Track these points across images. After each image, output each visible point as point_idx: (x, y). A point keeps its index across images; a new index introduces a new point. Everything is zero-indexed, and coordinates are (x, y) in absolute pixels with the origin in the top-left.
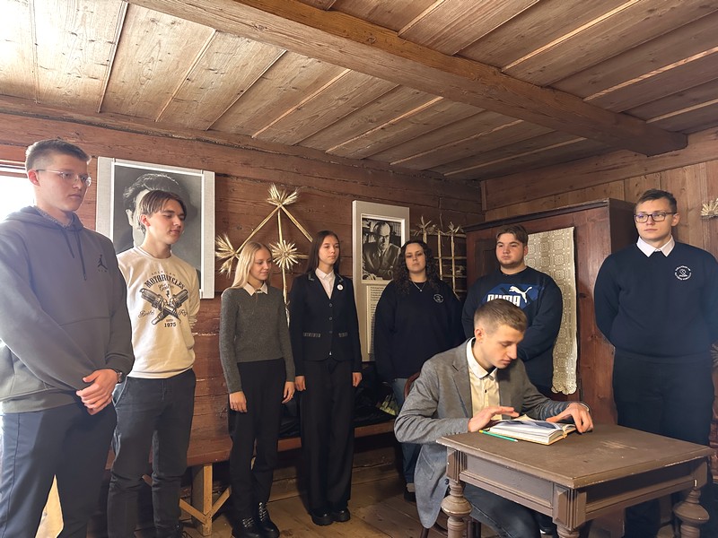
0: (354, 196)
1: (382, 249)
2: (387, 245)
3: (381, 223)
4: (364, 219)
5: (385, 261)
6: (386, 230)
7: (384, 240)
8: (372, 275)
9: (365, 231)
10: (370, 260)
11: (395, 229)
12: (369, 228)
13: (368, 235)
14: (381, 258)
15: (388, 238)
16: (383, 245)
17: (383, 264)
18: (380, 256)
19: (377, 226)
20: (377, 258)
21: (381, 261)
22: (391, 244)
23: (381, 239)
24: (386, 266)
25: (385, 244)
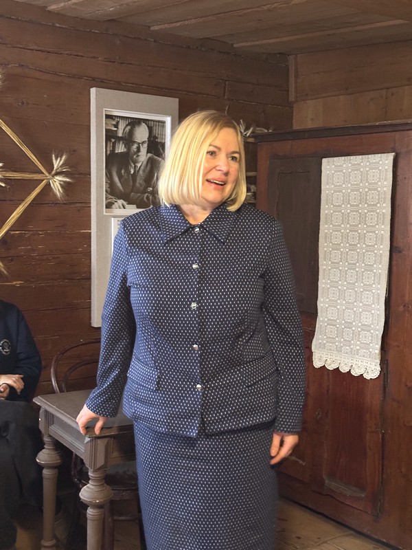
0: (94, 79)
1: (135, 162)
2: (143, 156)
3: (134, 123)
4: (108, 117)
5: (140, 181)
6: (142, 134)
7: (139, 149)
8: (121, 202)
9: (110, 136)
10: (116, 179)
11: (156, 131)
12: (116, 131)
13: (115, 141)
14: (134, 176)
15: (146, 145)
16: (138, 156)
17: (138, 185)
18: (132, 172)
19: (129, 127)
20: (128, 176)
21: (134, 181)
22: (149, 155)
23: (135, 146)
24: (142, 188)
25: (140, 154)
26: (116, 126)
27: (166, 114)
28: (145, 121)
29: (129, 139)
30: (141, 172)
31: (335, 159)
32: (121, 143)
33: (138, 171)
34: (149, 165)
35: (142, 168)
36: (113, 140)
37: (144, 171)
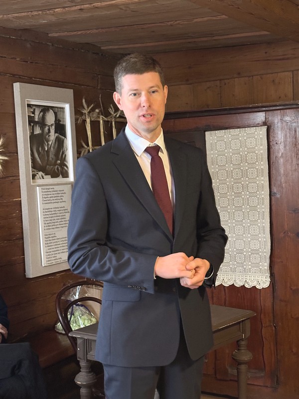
0: (14, 75)
1: (48, 141)
2: (53, 136)
3: (45, 109)
4: (29, 106)
5: (52, 156)
6: (50, 118)
7: (49, 130)
8: (40, 173)
9: (31, 120)
10: (36, 155)
11: (59, 116)
12: (34, 117)
13: (34, 125)
14: (48, 152)
15: (53, 127)
16: (49, 136)
17: (50, 159)
18: (46, 149)
19: (42, 113)
20: (44, 152)
21: (48, 156)
22: (57, 134)
23: (47, 128)
24: (53, 161)
25: (50, 134)
26: (33, 113)
27: (66, 102)
28: (52, 108)
29: (42, 123)
30: (52, 149)
31: (216, 132)
32: (38, 126)
33: (50, 148)
34: (57, 142)
35: (52, 145)
36: (32, 124)
37: (54, 148)
